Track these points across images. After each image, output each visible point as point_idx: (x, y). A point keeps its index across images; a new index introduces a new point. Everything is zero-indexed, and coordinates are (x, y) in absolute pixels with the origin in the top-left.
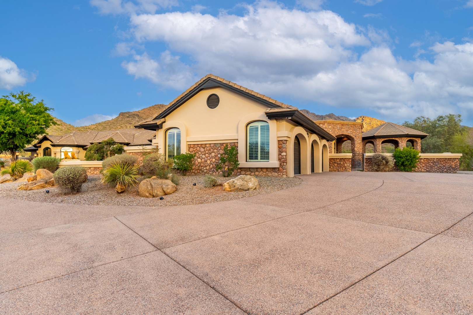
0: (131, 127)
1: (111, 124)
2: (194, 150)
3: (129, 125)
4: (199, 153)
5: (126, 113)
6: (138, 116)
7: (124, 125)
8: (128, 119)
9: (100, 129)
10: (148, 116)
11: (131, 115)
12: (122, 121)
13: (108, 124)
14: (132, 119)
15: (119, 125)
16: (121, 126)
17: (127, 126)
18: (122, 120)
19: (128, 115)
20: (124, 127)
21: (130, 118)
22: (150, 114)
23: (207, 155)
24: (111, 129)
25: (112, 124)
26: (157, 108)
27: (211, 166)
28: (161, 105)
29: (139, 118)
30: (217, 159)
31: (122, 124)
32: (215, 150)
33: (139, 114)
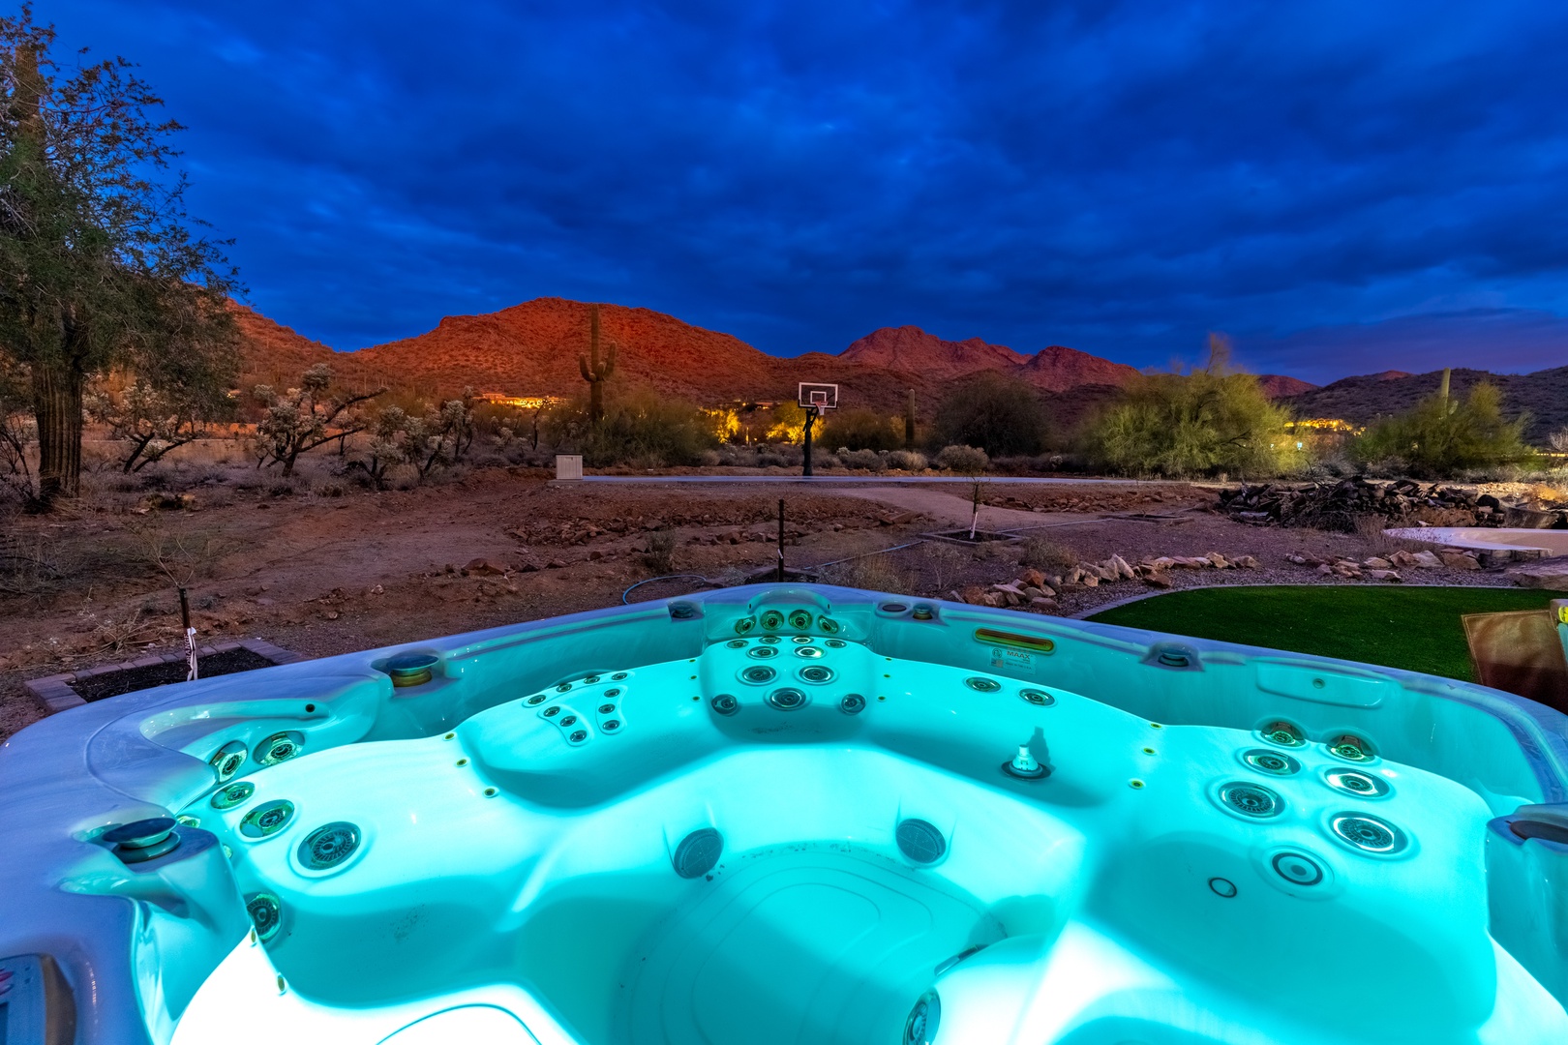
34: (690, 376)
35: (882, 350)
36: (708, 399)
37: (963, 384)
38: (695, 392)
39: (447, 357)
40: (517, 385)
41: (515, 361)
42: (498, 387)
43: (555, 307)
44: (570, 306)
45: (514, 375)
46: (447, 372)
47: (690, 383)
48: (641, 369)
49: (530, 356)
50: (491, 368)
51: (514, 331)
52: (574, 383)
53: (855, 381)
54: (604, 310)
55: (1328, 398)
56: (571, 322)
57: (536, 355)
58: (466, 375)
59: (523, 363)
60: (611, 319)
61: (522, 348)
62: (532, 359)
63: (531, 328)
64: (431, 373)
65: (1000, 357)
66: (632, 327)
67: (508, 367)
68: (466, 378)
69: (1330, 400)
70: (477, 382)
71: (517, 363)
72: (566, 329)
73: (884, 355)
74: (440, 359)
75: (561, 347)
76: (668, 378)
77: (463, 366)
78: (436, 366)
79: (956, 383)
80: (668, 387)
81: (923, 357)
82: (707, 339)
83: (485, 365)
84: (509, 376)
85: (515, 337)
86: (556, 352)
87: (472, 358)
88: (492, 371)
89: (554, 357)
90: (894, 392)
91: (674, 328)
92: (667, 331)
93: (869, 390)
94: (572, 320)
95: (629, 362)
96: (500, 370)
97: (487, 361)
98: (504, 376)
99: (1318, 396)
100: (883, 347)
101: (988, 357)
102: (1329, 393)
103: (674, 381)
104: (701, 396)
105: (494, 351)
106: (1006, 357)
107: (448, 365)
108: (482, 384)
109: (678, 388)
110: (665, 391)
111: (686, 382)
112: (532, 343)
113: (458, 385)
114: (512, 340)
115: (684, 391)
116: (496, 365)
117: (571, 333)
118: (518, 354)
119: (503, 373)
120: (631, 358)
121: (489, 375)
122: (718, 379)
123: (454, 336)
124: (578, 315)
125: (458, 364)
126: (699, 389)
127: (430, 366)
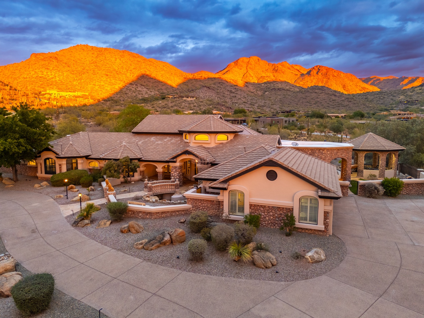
0: (48, 73)
1: (21, 69)
2: (255, 208)
3: (46, 71)
4: (259, 211)
5: (40, 54)
6: (56, 58)
7: (40, 70)
8: (43, 62)
9: (6, 75)
10: (69, 60)
11: (47, 58)
12: (35, 65)
13: (17, 68)
14: (48, 63)
15: (33, 70)
16: (35, 72)
17: (43, 72)
18: (36, 63)
19: (42, 58)
20: (39, 73)
21: (45, 61)
22: (72, 57)
23: (266, 213)
24: (21, 75)
25: (23, 68)
26: (80, 50)
27: (270, 222)
28: (84, 45)
29: (57, 62)
30: (275, 217)
31: (36, 69)
32: (273, 211)
33: (57, 56)
34: (145, 82)
35: (241, 68)
36: (151, 93)
37: (266, 85)
38: (145, 89)
39: (33, 73)
40: (64, 86)
41: (65, 75)
42: (55, 87)
43: (85, 49)
44: (92, 49)
45: (63, 82)
46: (33, 80)
47: (144, 86)
48: (122, 79)
49: (72, 72)
50: (53, 78)
51: (65, 61)
52: (91, 86)
53: (213, 86)
54: (108, 51)
55: (420, 90)
56: (92, 57)
57: (75, 72)
58: (41, 81)
59: (69, 75)
60: (111, 56)
61: (68, 69)
62: (73, 74)
63: (74, 59)
64: (25, 80)
65: (295, 70)
66: (120, 59)
67: (61, 77)
68: (41, 83)
69: (420, 91)
70: (46, 85)
71: (66, 76)
72: (90, 60)
73: (242, 70)
74: (30, 73)
75: (87, 68)
76: (133, 83)
77: (40, 77)
78: (28, 76)
79: (263, 85)
80: (133, 87)
81: (260, 71)
82: (154, 65)
83: (51, 77)
84: (62, 82)
85: (66, 63)
86: (85, 71)
87: (45, 73)
88: (54, 79)
89: (84, 73)
90: (228, 91)
91: (139, 60)
92: (136, 62)
93: (218, 90)
94: (93, 55)
95: (117, 76)
96: (57, 79)
97: (51, 75)
98: (59, 82)
99: (416, 89)
100: (242, 66)
101: (289, 71)
102: (420, 88)
103: (136, 85)
104: (148, 91)
105: (55, 70)
106: (298, 70)
107: (34, 76)
108: (48, 86)
109: (137, 88)
110: (131, 89)
111: (142, 85)
112: (74, 66)
113: (37, 86)
114: (64, 65)
115: (140, 89)
116: (56, 77)
117: (92, 61)
118: (67, 71)
119: (59, 80)
120: (118, 74)
121: (52, 82)
122: (157, 84)
123: (37, 62)
124: (96, 53)
125: (38, 76)
126: (147, 88)
127: (25, 76)
